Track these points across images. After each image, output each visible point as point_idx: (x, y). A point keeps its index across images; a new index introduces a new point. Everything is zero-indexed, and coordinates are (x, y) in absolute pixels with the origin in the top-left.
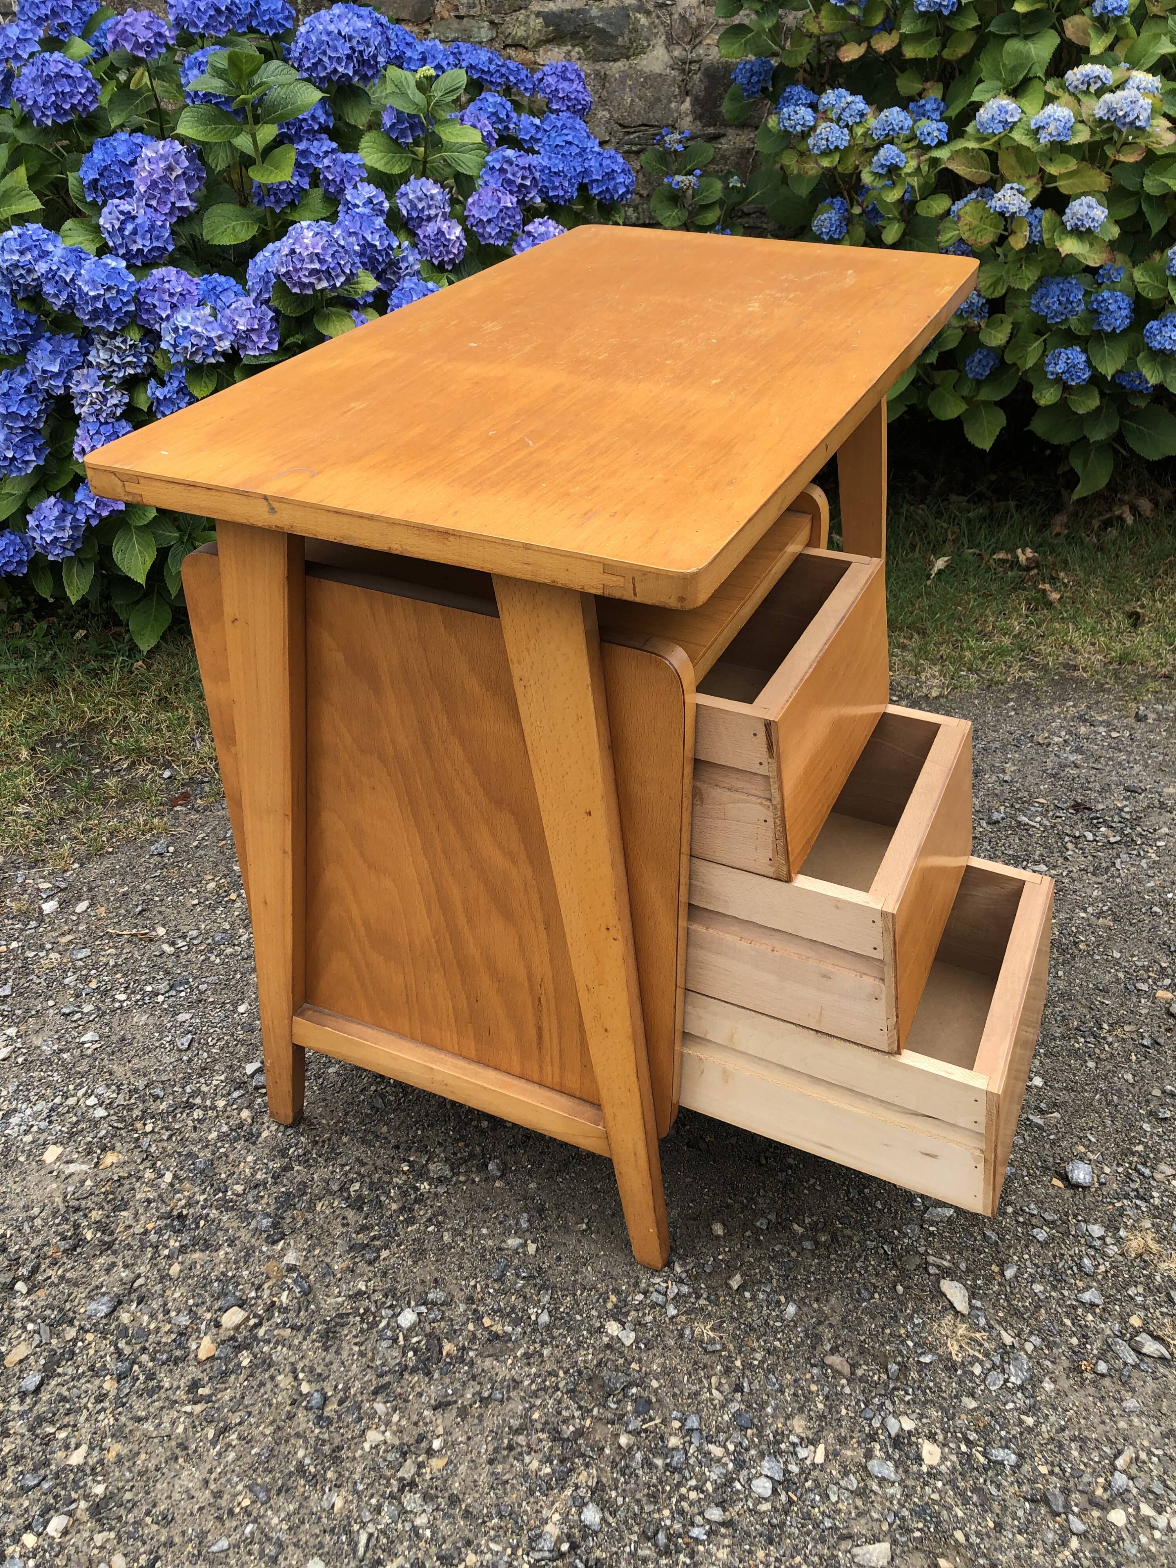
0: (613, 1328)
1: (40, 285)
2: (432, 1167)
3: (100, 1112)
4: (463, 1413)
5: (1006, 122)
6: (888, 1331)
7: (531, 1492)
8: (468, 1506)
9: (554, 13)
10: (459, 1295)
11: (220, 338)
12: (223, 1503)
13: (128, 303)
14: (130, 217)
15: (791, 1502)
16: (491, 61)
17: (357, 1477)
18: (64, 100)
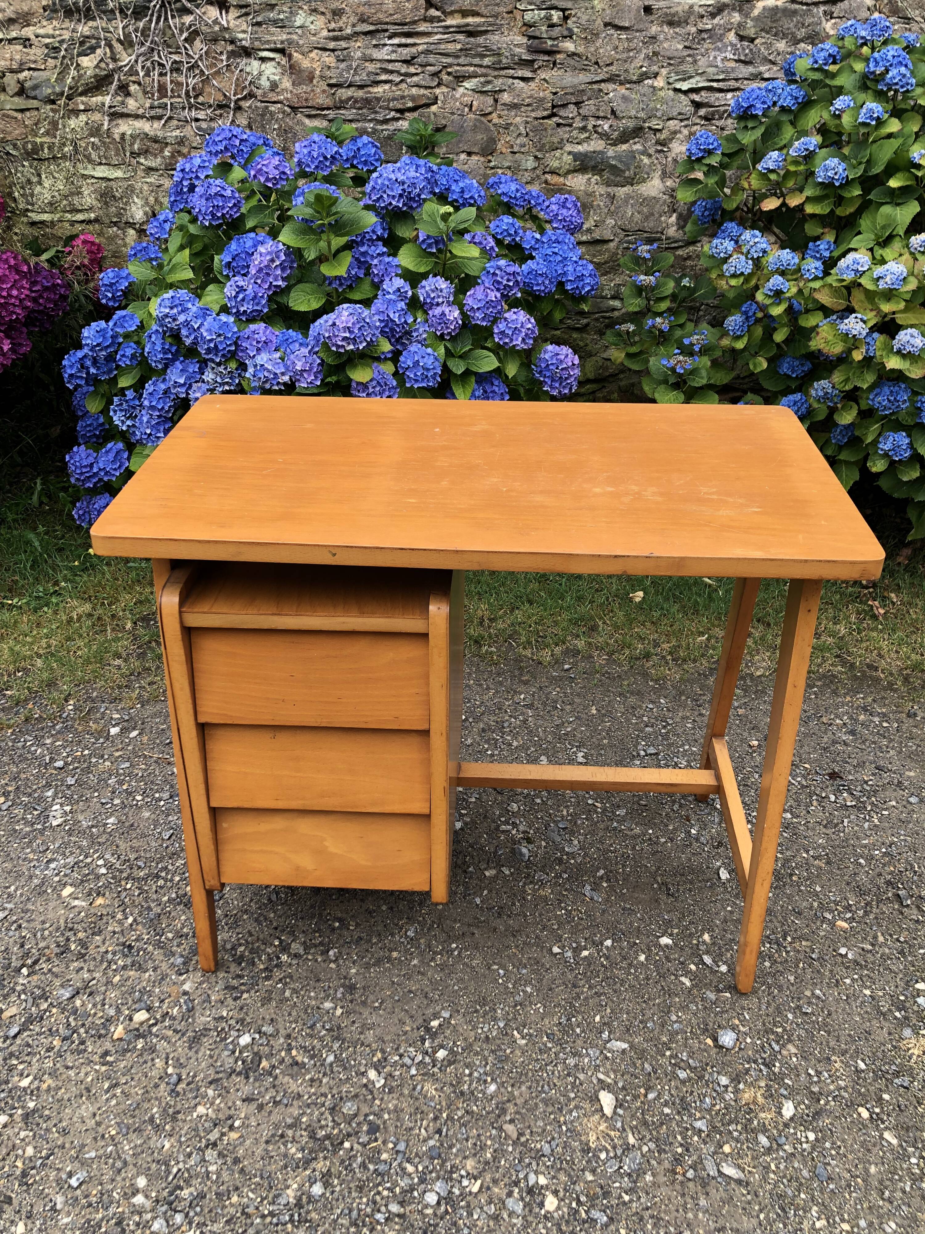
0: (372, 1074)
1: (179, 329)
2: (293, 945)
3: (103, 871)
4: (261, 1107)
5: (857, 271)
6: (552, 1117)
7: (286, 1167)
8: (244, 1166)
9: (580, 153)
10: (283, 1032)
11: (283, 374)
12: (100, 1130)
13: (230, 345)
14: (241, 289)
15: (447, 1212)
16: (517, 190)
17: (183, 1132)
18: (218, 211)
